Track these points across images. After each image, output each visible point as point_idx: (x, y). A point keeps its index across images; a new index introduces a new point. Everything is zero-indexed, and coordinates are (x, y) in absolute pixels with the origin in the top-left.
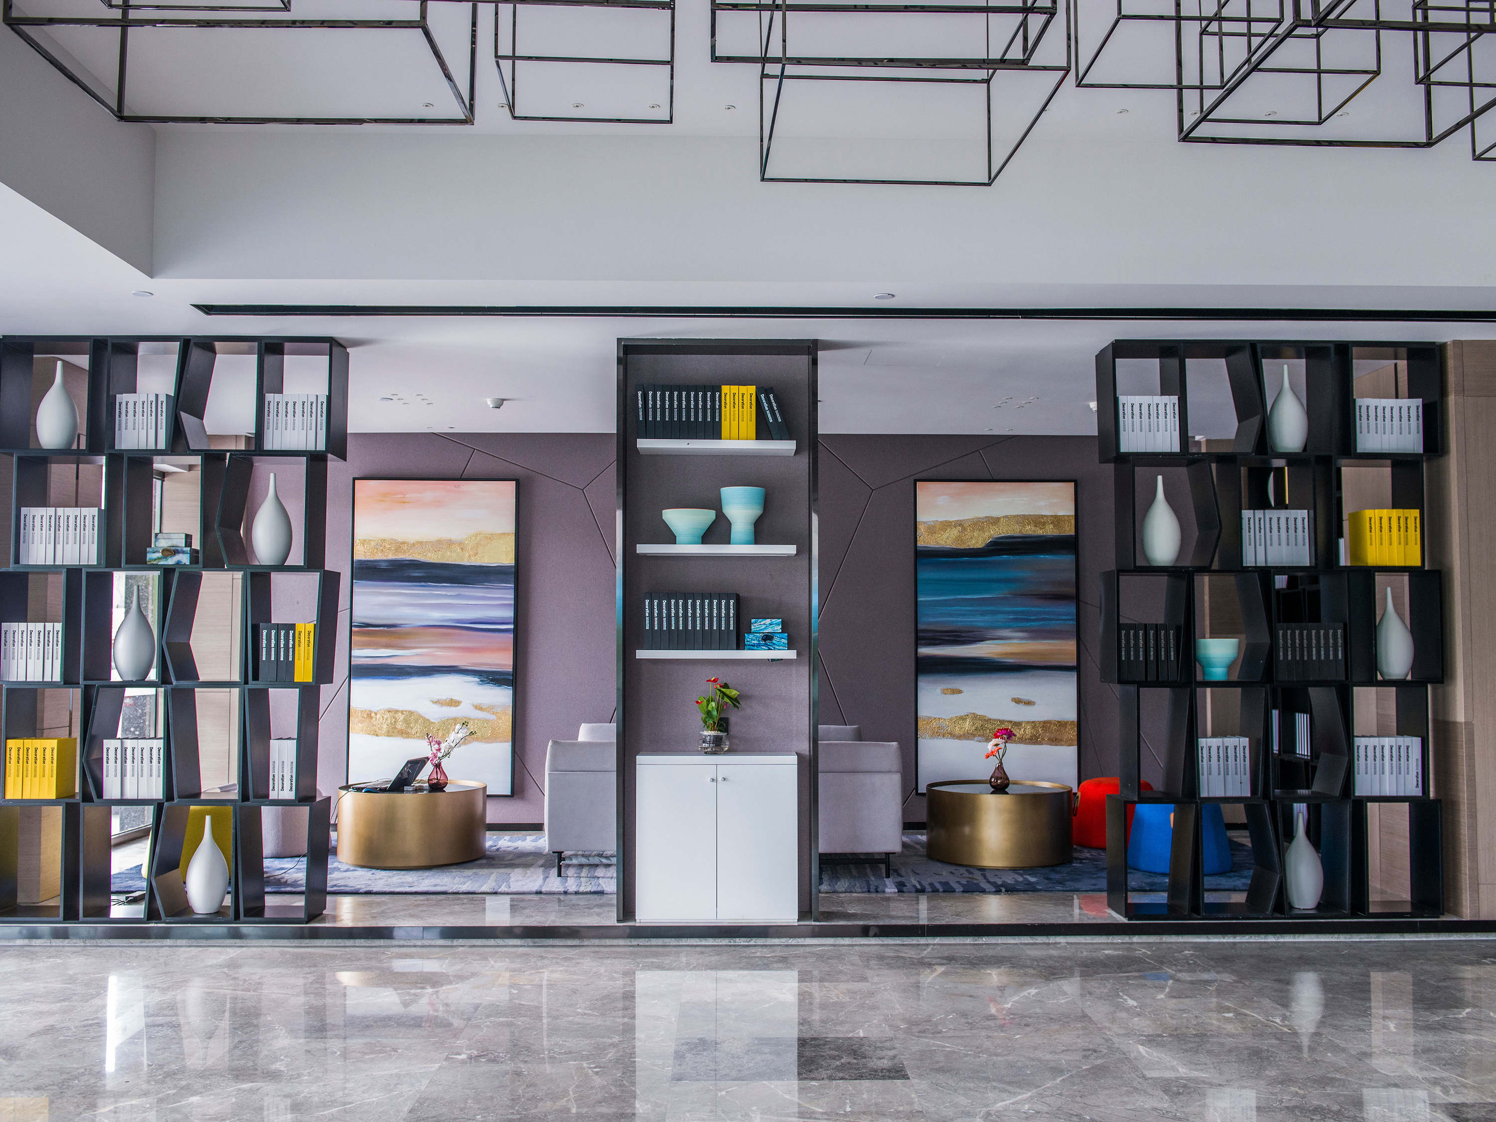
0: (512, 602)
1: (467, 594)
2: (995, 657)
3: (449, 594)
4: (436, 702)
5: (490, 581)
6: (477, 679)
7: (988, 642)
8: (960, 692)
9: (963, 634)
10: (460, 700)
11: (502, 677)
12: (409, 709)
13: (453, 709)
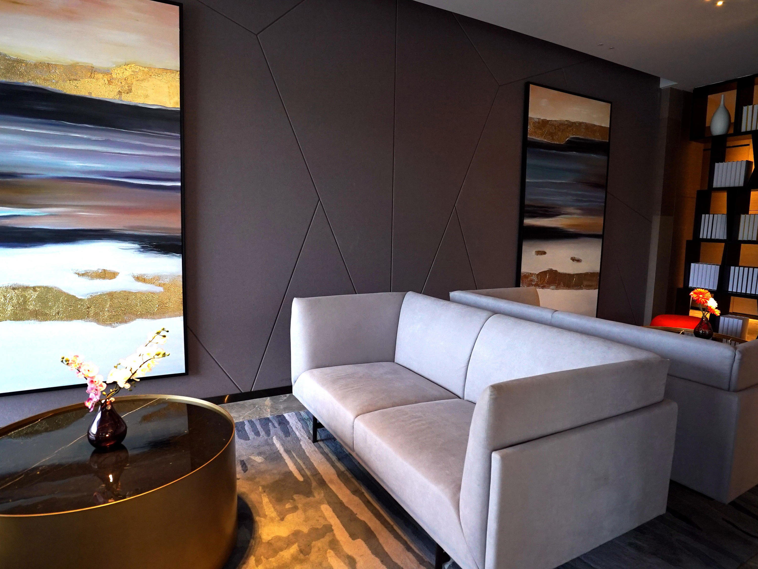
0: (179, 155)
1: (119, 140)
2: (565, 227)
3: (94, 138)
4: (83, 275)
5: (149, 127)
6: (137, 246)
7: (562, 216)
8: (544, 253)
9: (549, 210)
10: (116, 270)
11: (169, 243)
12: (45, 284)
13: (107, 281)
